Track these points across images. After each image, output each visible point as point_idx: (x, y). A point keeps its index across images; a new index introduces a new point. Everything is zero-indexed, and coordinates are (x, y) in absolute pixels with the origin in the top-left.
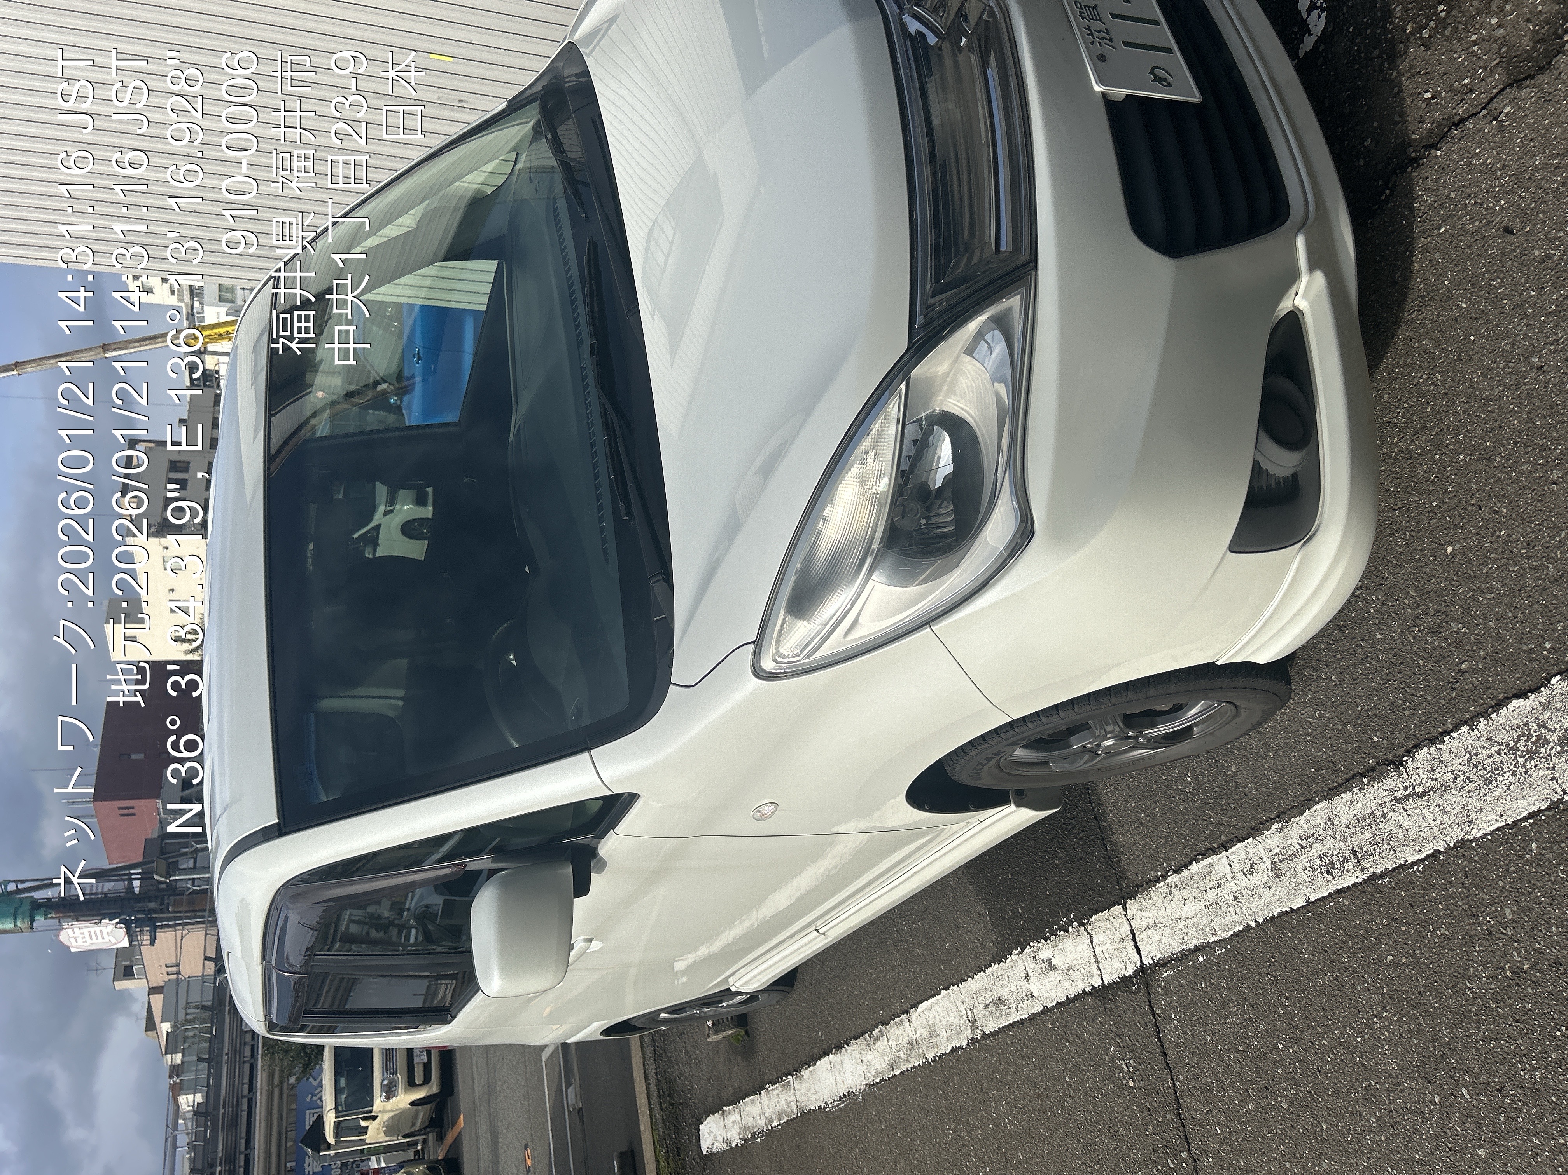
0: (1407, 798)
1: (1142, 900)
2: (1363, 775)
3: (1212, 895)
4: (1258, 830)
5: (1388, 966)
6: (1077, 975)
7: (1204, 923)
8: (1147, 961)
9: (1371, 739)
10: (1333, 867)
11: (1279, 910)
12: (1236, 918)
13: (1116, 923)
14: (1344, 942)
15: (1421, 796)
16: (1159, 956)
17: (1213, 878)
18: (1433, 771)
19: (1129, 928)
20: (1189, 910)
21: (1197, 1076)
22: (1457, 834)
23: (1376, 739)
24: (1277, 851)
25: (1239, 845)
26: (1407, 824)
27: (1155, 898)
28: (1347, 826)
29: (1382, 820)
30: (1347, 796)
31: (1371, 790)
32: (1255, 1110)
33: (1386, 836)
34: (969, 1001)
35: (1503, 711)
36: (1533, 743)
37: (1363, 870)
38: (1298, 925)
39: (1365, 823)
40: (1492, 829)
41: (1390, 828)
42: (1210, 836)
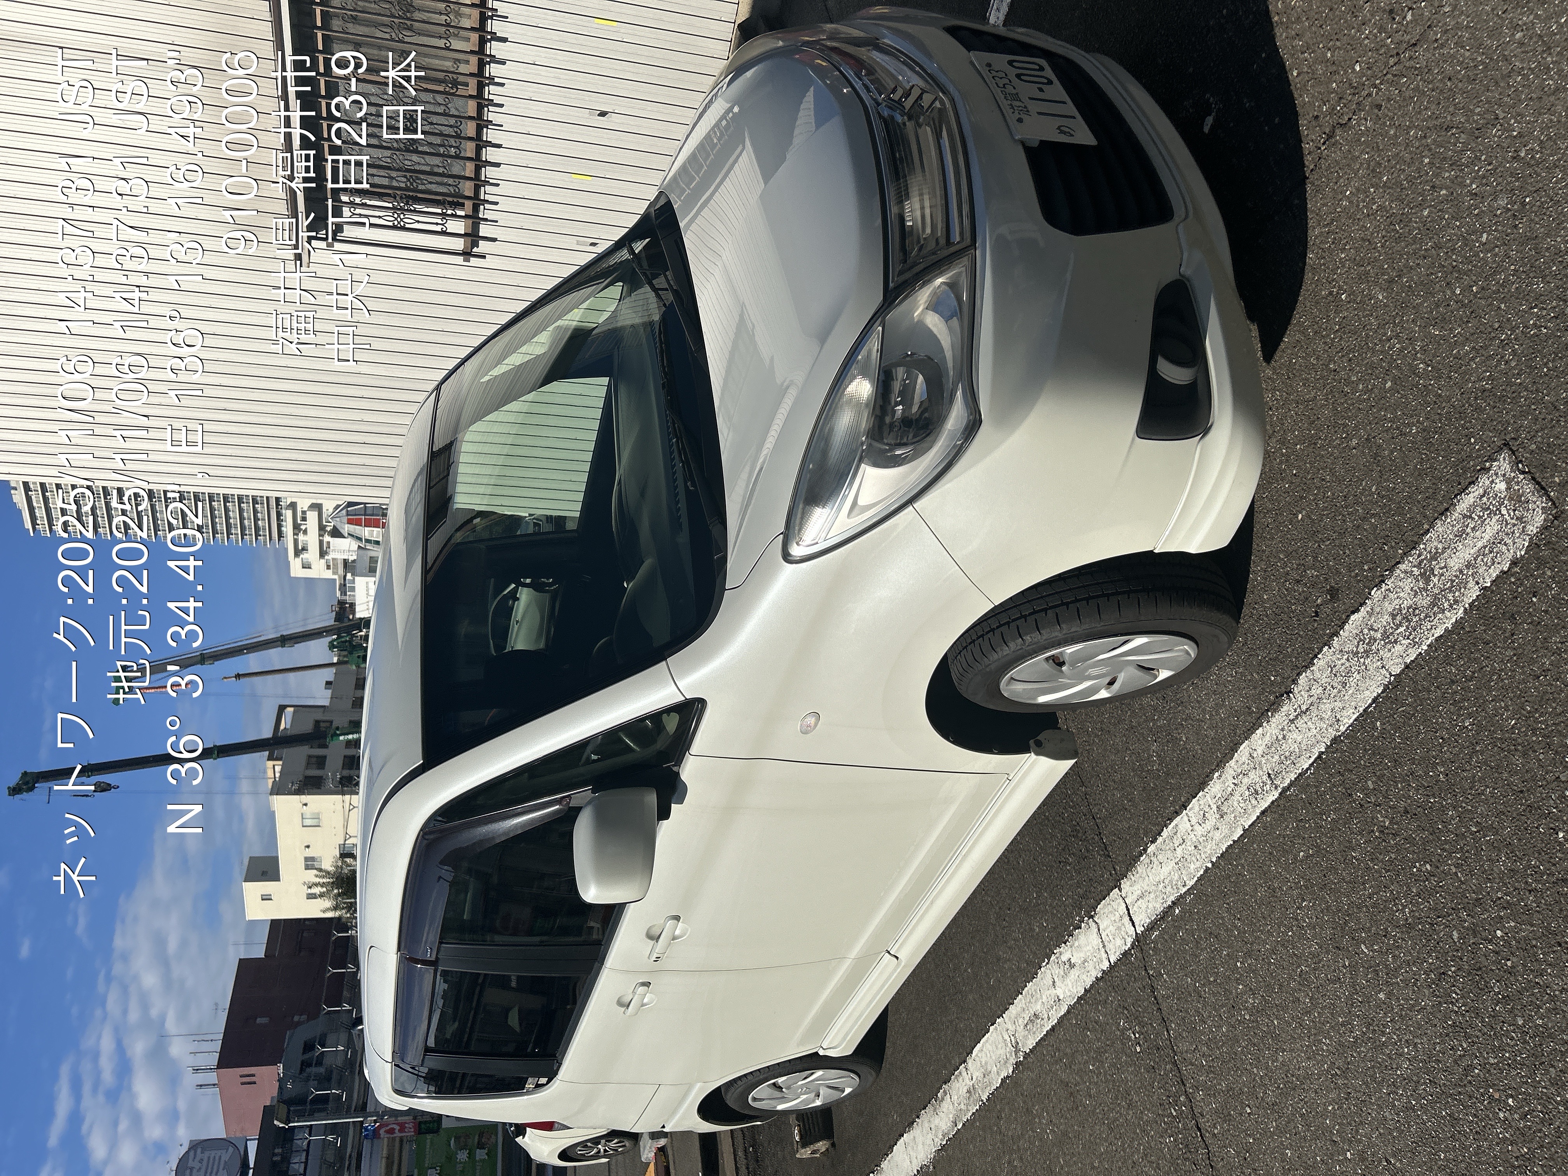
0: (1297, 717)
1: (1131, 877)
2: (1268, 710)
3: (1179, 851)
4: (1205, 783)
5: (1302, 861)
6: (1090, 966)
7: (1176, 877)
8: (1140, 930)
9: (1270, 679)
10: (1256, 792)
11: (1226, 846)
12: (1198, 864)
13: (1115, 905)
14: (1271, 853)
15: (1305, 713)
16: (1148, 921)
17: (1179, 836)
18: (1310, 689)
19: (1124, 906)
20: (1165, 871)
21: (1183, 1019)
22: (1332, 733)
23: (1273, 678)
24: (1219, 795)
25: (1194, 801)
26: (1299, 739)
27: (1141, 871)
28: (1262, 756)
29: (1283, 741)
30: (1260, 731)
31: (1274, 720)
32: (1228, 1031)
33: (1287, 754)
34: (1011, 1028)
35: (1347, 627)
36: (1367, 644)
37: (1276, 788)
38: (1239, 852)
39: (1273, 749)
40: (1351, 721)
41: (1289, 746)
42: (1173, 801)
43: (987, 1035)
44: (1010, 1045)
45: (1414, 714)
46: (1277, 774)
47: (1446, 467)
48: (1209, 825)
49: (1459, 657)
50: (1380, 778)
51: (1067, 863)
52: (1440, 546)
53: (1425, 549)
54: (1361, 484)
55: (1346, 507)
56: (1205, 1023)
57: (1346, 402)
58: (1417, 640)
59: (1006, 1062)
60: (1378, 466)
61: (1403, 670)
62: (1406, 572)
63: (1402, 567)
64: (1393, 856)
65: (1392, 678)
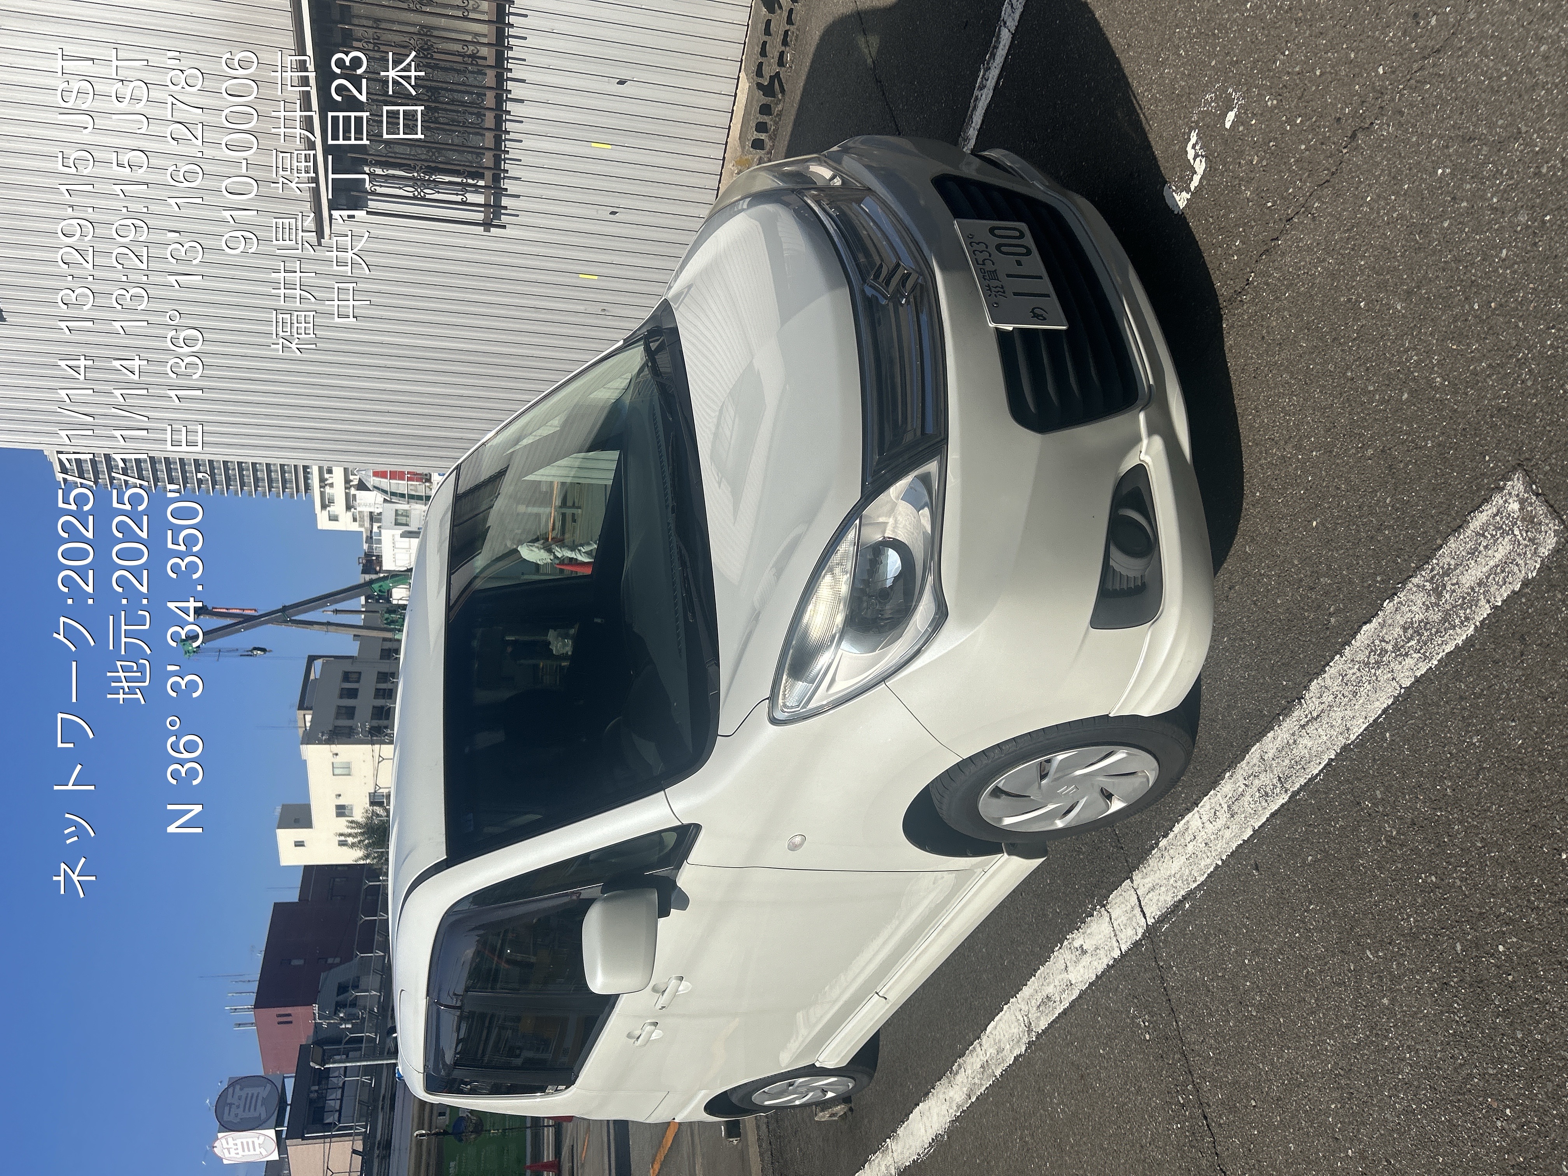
0: (1308, 722)
1: (1143, 869)
2: (1279, 715)
3: (1190, 848)
4: (1216, 783)
5: (1310, 865)
6: (1102, 953)
7: (1187, 872)
8: (1151, 921)
9: (1282, 684)
10: (1267, 794)
11: (1236, 845)
12: (1208, 861)
13: (1127, 895)
14: (1279, 856)
15: (1316, 720)
16: (1159, 913)
17: (1190, 832)
18: (1321, 696)
19: (1136, 897)
20: (1175, 866)
21: (1192, 1011)
22: (1342, 741)
23: (1285, 683)
24: (1230, 795)
25: (1205, 799)
26: (1309, 744)
27: (1152, 864)
28: (1273, 759)
29: (1294, 746)
30: (1270, 735)
31: (1285, 724)
32: (1235, 1026)
33: (1298, 759)
34: (1025, 1008)
35: (1358, 637)
36: (1379, 655)
37: (1286, 791)
38: (1249, 853)
39: (1284, 753)
40: (1361, 730)
41: (1300, 751)
42: (1186, 798)
43: (1001, 1014)
44: (1023, 1025)
45: (1422, 728)
46: (1287, 778)
47: (1460, 484)
48: (1219, 823)
49: (1469, 674)
50: (1388, 788)
51: (1080, 852)
52: (1453, 562)
53: (1438, 564)
54: (1376, 496)
55: (1361, 517)
56: (1213, 1016)
57: (1362, 411)
58: (1427, 654)
59: (1018, 1042)
60: (1392, 478)
61: (1413, 684)
62: (1418, 586)
63: (1415, 580)
64: (1399, 865)
65: (1403, 691)
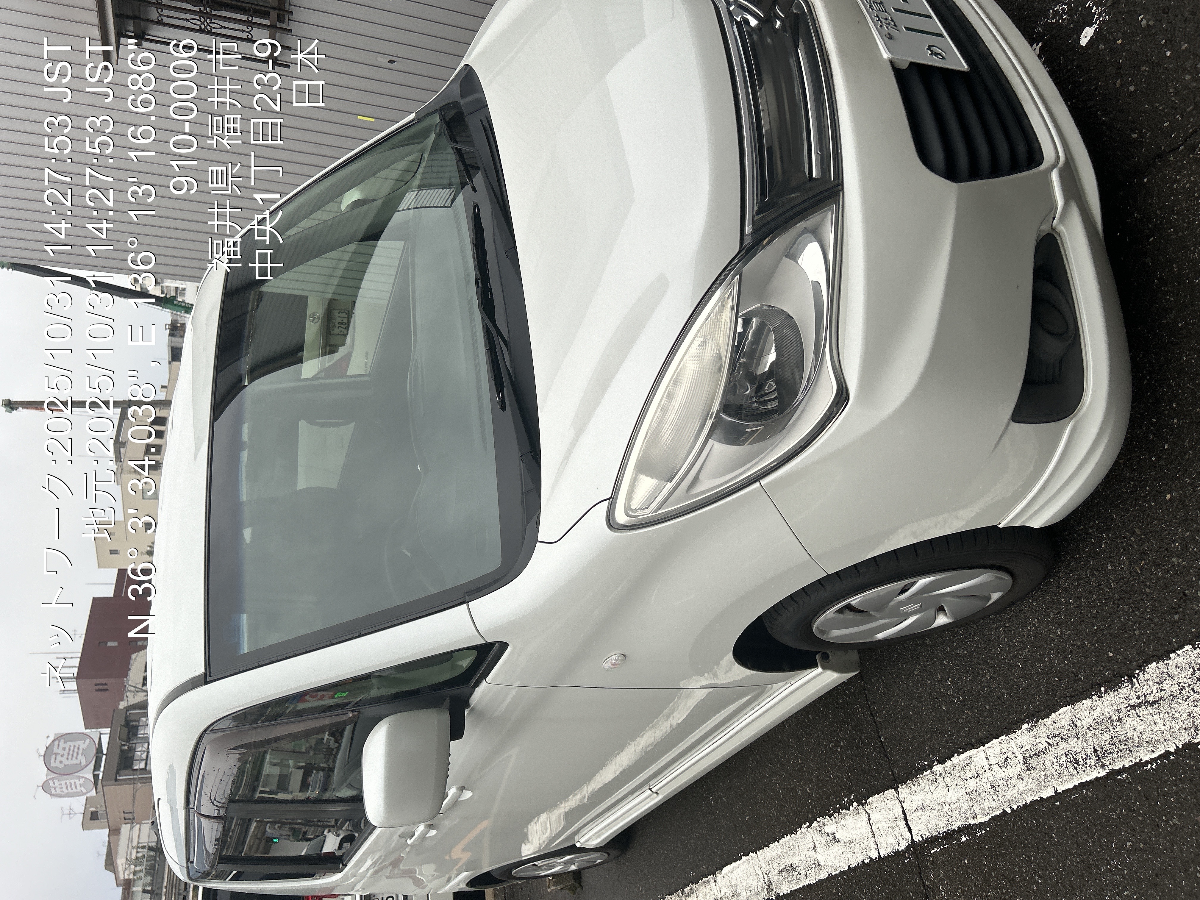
0: (1140, 705)
1: (912, 785)
2: (1100, 685)
3: (972, 784)
4: (1010, 730)
5: (1128, 851)
6: (857, 848)
7: (966, 806)
8: (917, 838)
9: (1107, 654)
10: (1077, 762)
11: (1031, 799)
12: (994, 804)
13: (890, 803)
14: (1088, 828)
15: (1152, 705)
16: (928, 834)
17: (973, 768)
18: (1162, 682)
19: (901, 809)
20: (952, 795)
22: (1186, 738)
23: (1111, 654)
24: (1027, 747)
25: (994, 741)
26: (1140, 728)
27: (923, 784)
29: (1118, 723)
30: (1087, 702)
31: (1108, 697)
33: (1122, 738)
34: (766, 867)
37: (1103, 766)
38: (1047, 811)
39: (1104, 727)
41: (1126, 730)
42: (969, 733)
43: (739, 862)
44: (762, 881)
46: (1105, 754)
48: (1011, 771)
51: (837, 744)
